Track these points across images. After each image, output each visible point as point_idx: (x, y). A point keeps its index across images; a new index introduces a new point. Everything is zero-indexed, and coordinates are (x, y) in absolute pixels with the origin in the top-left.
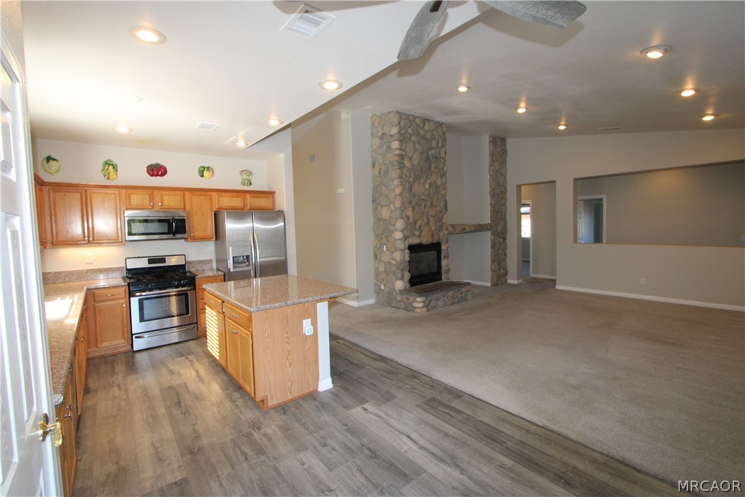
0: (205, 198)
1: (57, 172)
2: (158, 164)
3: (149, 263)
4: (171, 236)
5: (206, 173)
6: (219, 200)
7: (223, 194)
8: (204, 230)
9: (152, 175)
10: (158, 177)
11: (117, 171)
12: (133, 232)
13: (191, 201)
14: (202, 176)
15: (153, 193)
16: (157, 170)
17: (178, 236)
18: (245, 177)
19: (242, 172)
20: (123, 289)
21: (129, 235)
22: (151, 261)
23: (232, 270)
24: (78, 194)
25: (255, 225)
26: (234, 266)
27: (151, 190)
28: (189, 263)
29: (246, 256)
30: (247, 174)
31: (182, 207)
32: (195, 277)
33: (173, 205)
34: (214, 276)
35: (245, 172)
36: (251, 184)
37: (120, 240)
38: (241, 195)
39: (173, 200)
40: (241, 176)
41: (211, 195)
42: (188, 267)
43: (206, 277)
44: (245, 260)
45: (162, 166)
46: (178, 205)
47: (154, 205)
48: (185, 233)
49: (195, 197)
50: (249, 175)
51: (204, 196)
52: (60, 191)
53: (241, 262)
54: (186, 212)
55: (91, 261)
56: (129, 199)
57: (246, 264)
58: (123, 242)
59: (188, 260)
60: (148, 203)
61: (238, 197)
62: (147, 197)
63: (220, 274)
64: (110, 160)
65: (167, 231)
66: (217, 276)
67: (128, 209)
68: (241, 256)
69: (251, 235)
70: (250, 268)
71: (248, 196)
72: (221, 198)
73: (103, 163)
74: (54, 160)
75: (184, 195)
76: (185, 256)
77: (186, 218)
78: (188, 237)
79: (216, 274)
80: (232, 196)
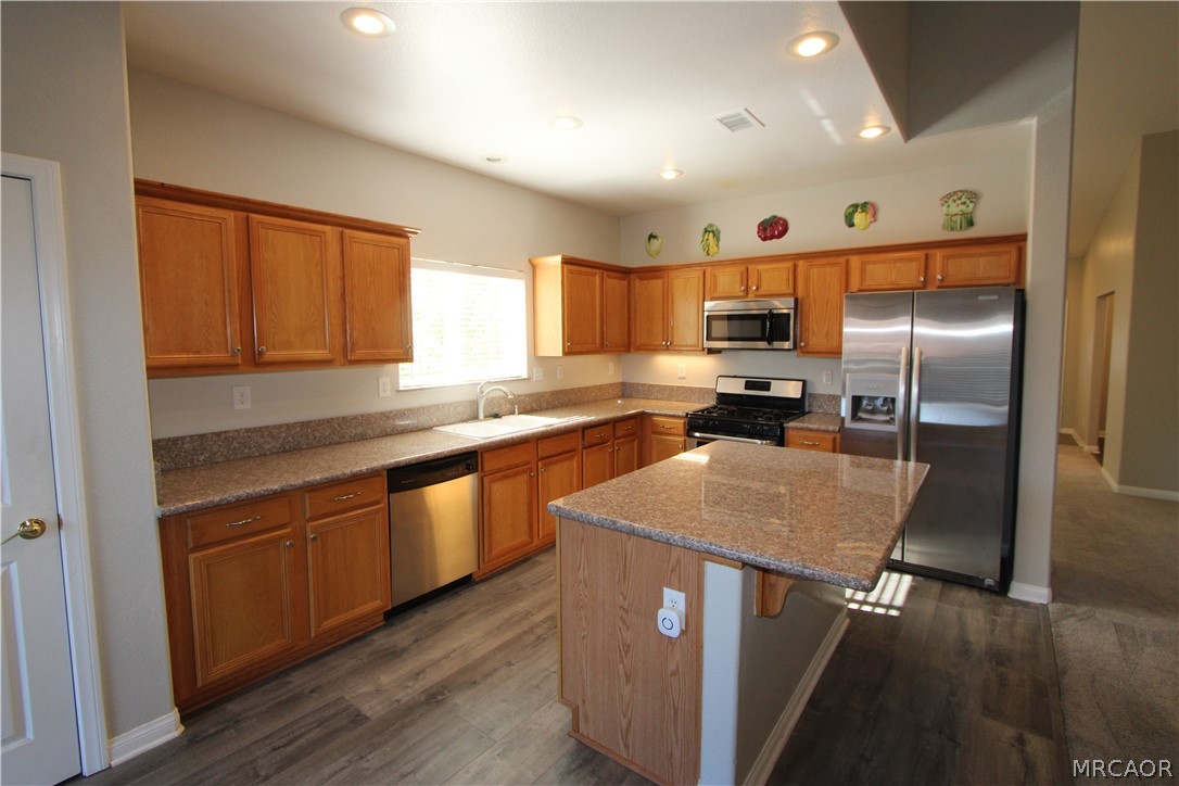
0: (834, 269)
1: (657, 252)
2: (775, 217)
3: (746, 388)
4: (766, 345)
5: (858, 218)
6: (863, 271)
7: (872, 257)
8: (827, 335)
9: (764, 239)
10: (774, 240)
11: (718, 240)
12: (715, 335)
13: (807, 278)
14: (851, 224)
15: (747, 269)
16: (773, 228)
17: (776, 345)
18: (954, 209)
19: (947, 198)
20: (682, 421)
21: (707, 339)
22: (749, 385)
23: (847, 424)
24: (660, 281)
25: (916, 330)
26: (855, 417)
27: (746, 264)
28: (813, 396)
29: (885, 399)
30: (963, 200)
31: (791, 291)
32: (782, 424)
33: (775, 289)
34: (817, 430)
35: (955, 198)
36: (971, 223)
37: (700, 348)
38: (921, 254)
39: (774, 279)
40: (945, 209)
41: (847, 262)
42: (810, 405)
43: (802, 429)
44: (882, 405)
45: (780, 219)
46: (784, 289)
47: (747, 290)
48: (788, 340)
49: (815, 270)
50: (968, 202)
51: (832, 265)
52: (645, 279)
53: (873, 412)
54: (793, 299)
55: (684, 375)
56: (715, 286)
57: (887, 418)
58: (703, 349)
59: (809, 390)
60: (738, 286)
61: (910, 260)
62: (738, 278)
63: (831, 428)
64: (711, 225)
65: (759, 335)
66: (824, 431)
67: (712, 299)
68: (877, 398)
69: (904, 350)
70: (894, 428)
71: (938, 254)
72: (869, 267)
73: (702, 231)
74: (655, 237)
75: (795, 267)
76: (804, 382)
77: (792, 312)
78: (795, 347)
79: (823, 427)
80: (895, 261)
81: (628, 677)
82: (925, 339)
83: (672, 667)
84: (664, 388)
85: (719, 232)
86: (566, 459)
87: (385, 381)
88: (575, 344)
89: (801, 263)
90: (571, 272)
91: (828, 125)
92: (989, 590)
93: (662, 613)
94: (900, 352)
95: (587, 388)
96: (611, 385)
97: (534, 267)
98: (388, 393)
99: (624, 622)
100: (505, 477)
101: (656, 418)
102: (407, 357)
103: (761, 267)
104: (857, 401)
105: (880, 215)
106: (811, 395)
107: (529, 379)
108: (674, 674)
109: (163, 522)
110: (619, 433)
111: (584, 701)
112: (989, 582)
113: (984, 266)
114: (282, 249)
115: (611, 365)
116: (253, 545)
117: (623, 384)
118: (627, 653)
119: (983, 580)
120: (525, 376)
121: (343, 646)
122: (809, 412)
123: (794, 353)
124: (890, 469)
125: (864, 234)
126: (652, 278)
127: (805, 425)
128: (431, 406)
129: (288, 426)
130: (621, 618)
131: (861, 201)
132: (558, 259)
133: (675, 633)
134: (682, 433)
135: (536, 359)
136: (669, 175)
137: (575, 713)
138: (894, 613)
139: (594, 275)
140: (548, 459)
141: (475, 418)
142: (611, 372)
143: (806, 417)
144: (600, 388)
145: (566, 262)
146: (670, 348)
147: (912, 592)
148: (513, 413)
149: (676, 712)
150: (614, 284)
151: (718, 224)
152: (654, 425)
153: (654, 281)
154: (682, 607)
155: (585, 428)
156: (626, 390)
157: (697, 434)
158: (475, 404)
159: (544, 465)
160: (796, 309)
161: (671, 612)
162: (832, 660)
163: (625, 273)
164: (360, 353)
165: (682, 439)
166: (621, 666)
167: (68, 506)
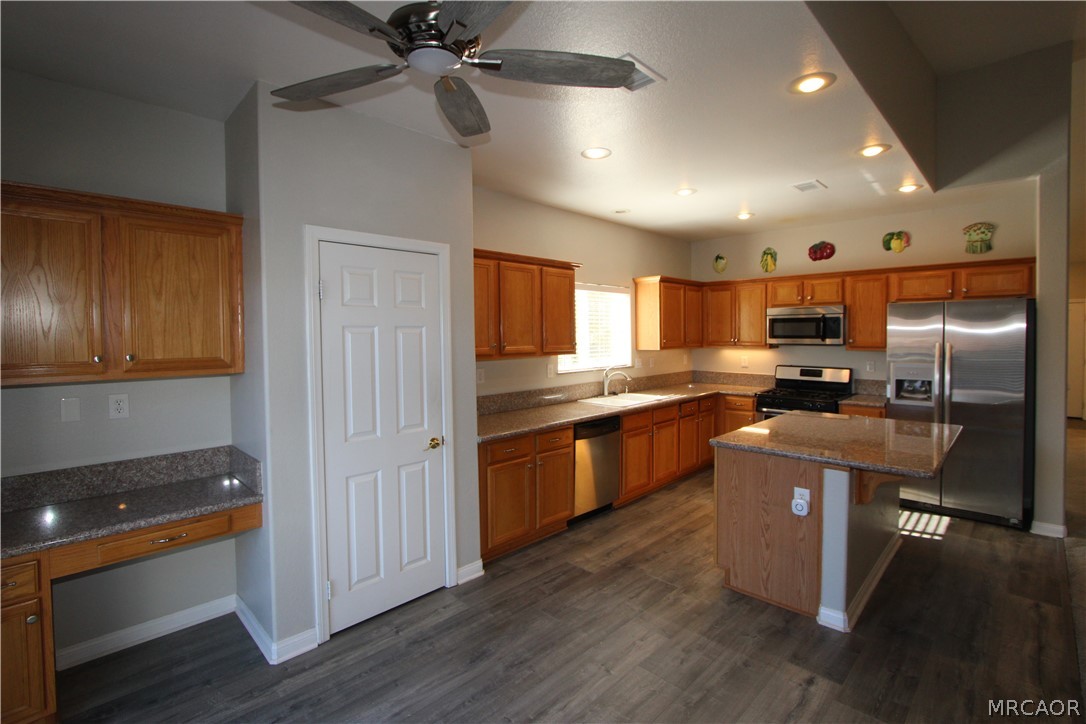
0: (876, 284)
1: (724, 270)
2: (824, 243)
3: (801, 375)
4: (819, 341)
5: (894, 244)
6: (900, 285)
7: (908, 275)
8: (871, 333)
9: (815, 259)
10: (823, 261)
11: (775, 260)
12: (776, 334)
13: (853, 291)
14: (888, 248)
15: (803, 283)
16: (821, 251)
17: (828, 341)
18: (975, 236)
19: (968, 229)
20: (751, 400)
21: (770, 337)
22: (803, 373)
23: (892, 402)
24: (729, 292)
25: (947, 327)
26: (898, 395)
27: (801, 280)
28: (858, 381)
29: (923, 382)
30: (982, 230)
31: (840, 300)
32: (836, 402)
33: (827, 298)
34: (867, 406)
35: (975, 228)
36: (989, 248)
37: (763, 343)
38: (948, 272)
39: (827, 291)
40: (967, 237)
41: (887, 279)
42: (856, 388)
43: (854, 405)
44: (921, 387)
45: (828, 244)
46: (834, 298)
47: (803, 300)
48: (838, 337)
49: (860, 284)
50: (986, 232)
51: (877, 280)
52: (718, 290)
53: (914, 391)
54: (842, 307)
55: (746, 365)
56: (775, 294)
57: (925, 396)
58: (766, 344)
59: (855, 377)
60: (795, 297)
61: (939, 277)
62: (795, 290)
63: (878, 405)
64: (769, 249)
65: (814, 334)
66: (872, 407)
67: (774, 306)
68: (916, 381)
69: (937, 345)
70: (931, 404)
71: (963, 274)
72: (905, 282)
73: (761, 253)
74: (721, 258)
75: (843, 282)
76: (851, 370)
77: (841, 316)
78: (844, 343)
79: (871, 404)
80: (927, 277)
81: (768, 546)
82: (955, 335)
83: (801, 536)
84: (730, 375)
85: (776, 254)
86: (668, 426)
87: (551, 366)
88: (669, 340)
89: (848, 279)
90: (665, 287)
91: (876, 186)
92: (1014, 527)
93: (794, 502)
94: (934, 346)
95: (669, 375)
96: (685, 372)
97: (636, 284)
98: (552, 376)
99: (765, 511)
100: (636, 435)
101: (728, 398)
102: (573, 350)
103: (815, 282)
104: (899, 384)
105: (912, 241)
106: (857, 380)
107: (632, 367)
108: (801, 540)
110: (702, 408)
111: (734, 564)
112: (1014, 521)
113: (1002, 281)
115: (685, 357)
116: (516, 464)
117: (694, 372)
118: (767, 530)
119: (1008, 520)
120: (629, 364)
121: (550, 538)
122: (856, 394)
123: (844, 348)
124: (929, 434)
125: (898, 255)
126: (722, 290)
127: (856, 402)
128: (576, 385)
129: (502, 396)
130: (764, 509)
131: (896, 230)
132: (657, 279)
133: (804, 513)
134: (751, 408)
135: (637, 351)
136: (744, 216)
137: (728, 572)
138: (936, 538)
139: (680, 289)
140: (661, 424)
141: (601, 394)
142: (685, 362)
143: (853, 397)
144: (678, 374)
145: (664, 280)
146: (737, 344)
147: (950, 528)
148: (625, 392)
149: (803, 563)
150: (692, 294)
151: (775, 248)
152: (727, 402)
153: (724, 292)
154: (808, 498)
155: (680, 403)
156: (696, 377)
157: (765, 410)
158: (602, 384)
159: (657, 428)
160: (844, 314)
161: (801, 500)
162: (892, 561)
163: (699, 286)
164: (549, 350)
165: (751, 413)
166: (762, 539)
167: (447, 432)
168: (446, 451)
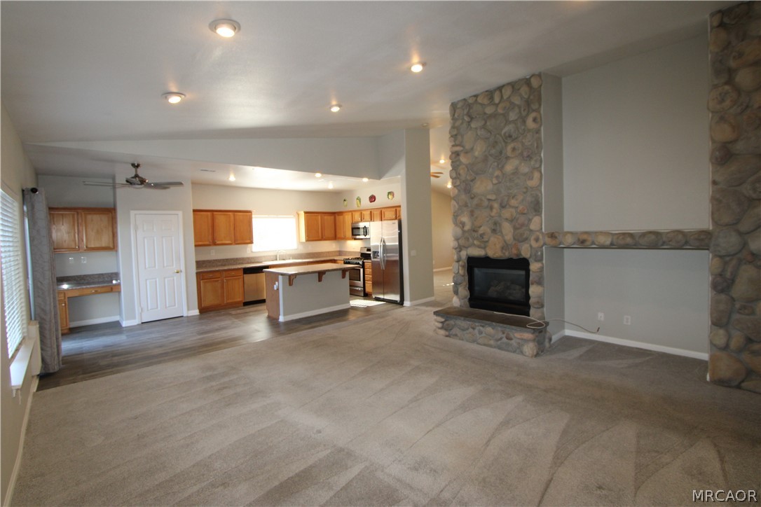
1: (347, 206)
5: (390, 196)
9: (370, 202)
10: (373, 203)
11: (360, 202)
13: (373, 216)
14: (388, 198)
16: (372, 199)
20: (343, 262)
25: (383, 231)
26: (374, 257)
29: (377, 252)
31: (370, 220)
32: (363, 261)
33: (367, 219)
37: (351, 238)
39: (367, 216)
41: (381, 211)
44: (377, 254)
47: (361, 220)
52: (339, 215)
56: (354, 217)
58: (353, 239)
60: (359, 218)
62: (359, 215)
65: (363, 234)
70: (379, 260)
73: (356, 199)
74: (345, 201)
75: (371, 212)
77: (369, 226)
84: (350, 252)
85: (360, 200)
88: (310, 238)
90: (308, 216)
95: (322, 252)
97: (298, 215)
98: (249, 253)
102: (252, 243)
103: (364, 212)
104: (374, 253)
105: (394, 196)
107: (298, 249)
109: (197, 273)
114: (221, 219)
116: (213, 281)
121: (233, 308)
125: (391, 202)
128: (263, 256)
129: (223, 260)
131: (390, 191)
132: (302, 212)
135: (299, 242)
139: (318, 216)
141: (276, 260)
145: (306, 213)
146: (345, 238)
150: (327, 217)
151: (359, 197)
156: (340, 253)
158: (276, 256)
163: (332, 214)
164: (238, 242)
167: (183, 268)
168: (183, 275)
